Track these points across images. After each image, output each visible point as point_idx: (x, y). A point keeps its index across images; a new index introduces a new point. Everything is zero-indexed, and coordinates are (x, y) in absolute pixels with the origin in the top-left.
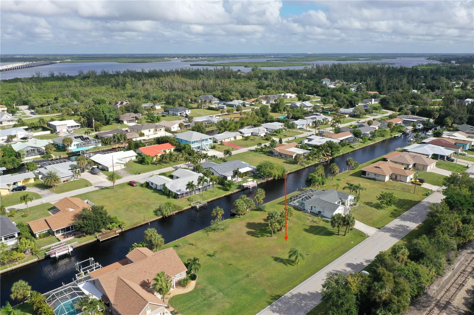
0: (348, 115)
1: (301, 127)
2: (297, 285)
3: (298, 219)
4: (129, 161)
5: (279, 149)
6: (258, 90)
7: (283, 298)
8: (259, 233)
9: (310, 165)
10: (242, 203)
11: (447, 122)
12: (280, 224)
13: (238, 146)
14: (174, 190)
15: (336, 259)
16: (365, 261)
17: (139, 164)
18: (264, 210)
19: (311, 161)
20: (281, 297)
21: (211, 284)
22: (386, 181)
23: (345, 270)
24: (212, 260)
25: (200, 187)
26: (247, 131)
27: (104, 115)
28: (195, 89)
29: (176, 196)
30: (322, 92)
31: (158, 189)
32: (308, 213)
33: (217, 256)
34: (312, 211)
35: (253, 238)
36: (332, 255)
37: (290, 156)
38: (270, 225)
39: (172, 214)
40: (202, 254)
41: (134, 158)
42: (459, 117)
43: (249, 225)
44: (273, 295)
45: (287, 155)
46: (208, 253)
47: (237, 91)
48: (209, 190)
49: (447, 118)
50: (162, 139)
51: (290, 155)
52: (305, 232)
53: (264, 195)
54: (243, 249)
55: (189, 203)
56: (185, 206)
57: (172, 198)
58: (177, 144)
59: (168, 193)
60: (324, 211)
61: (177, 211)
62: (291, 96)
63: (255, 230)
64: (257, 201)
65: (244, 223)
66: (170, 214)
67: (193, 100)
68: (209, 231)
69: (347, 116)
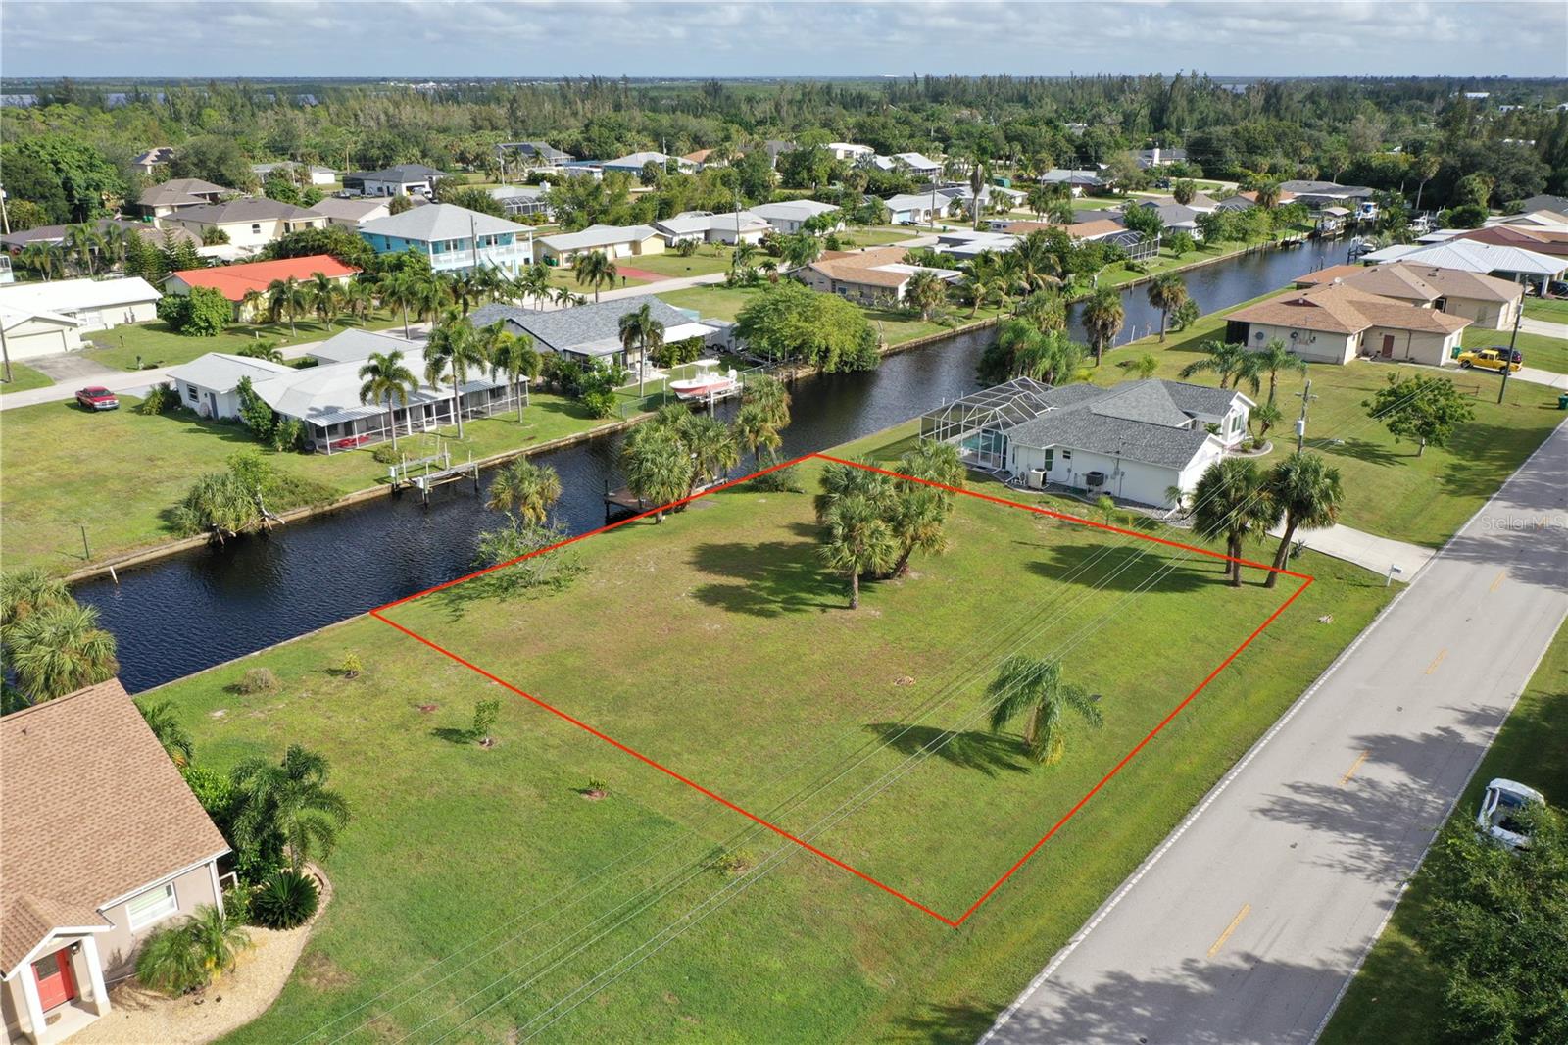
0: (1080, 189)
1: (907, 217)
2: (1089, 913)
3: (980, 516)
4: (117, 326)
5: (833, 267)
6: (724, 129)
7: (1006, 1030)
8: (773, 592)
9: (974, 324)
10: (668, 440)
11: (1471, 192)
12: (898, 529)
13: (649, 272)
14: (297, 410)
15: (1278, 716)
16: (1460, 716)
17: (167, 335)
18: (790, 484)
19: (977, 312)
20: (987, 1021)
21: (429, 947)
22: (1346, 361)
23: (1372, 784)
24: (463, 766)
25: (446, 393)
26: (687, 225)
27: (62, 175)
28: (480, 128)
29: (307, 440)
30: (963, 139)
31: (220, 415)
32: (1030, 488)
33: (501, 734)
34: (1051, 476)
35: (741, 620)
36: (1245, 694)
37: (884, 289)
38: (839, 531)
39: (268, 523)
40: (403, 726)
41: (149, 314)
42: (1513, 172)
43: (710, 558)
44: (926, 1014)
45: (871, 287)
46: (440, 718)
47: (645, 129)
48: (498, 414)
49: (1472, 177)
50: (297, 241)
51: (884, 283)
52: (1036, 580)
53: (784, 407)
54: (676, 683)
55: (378, 470)
56: (353, 482)
57: (290, 450)
58: (363, 256)
59: (266, 424)
60: (1123, 467)
61: (304, 512)
62: (851, 152)
63: (744, 577)
64: (752, 437)
65: (682, 548)
66: (251, 524)
67: (472, 157)
68: (471, 598)
69: (1077, 191)
